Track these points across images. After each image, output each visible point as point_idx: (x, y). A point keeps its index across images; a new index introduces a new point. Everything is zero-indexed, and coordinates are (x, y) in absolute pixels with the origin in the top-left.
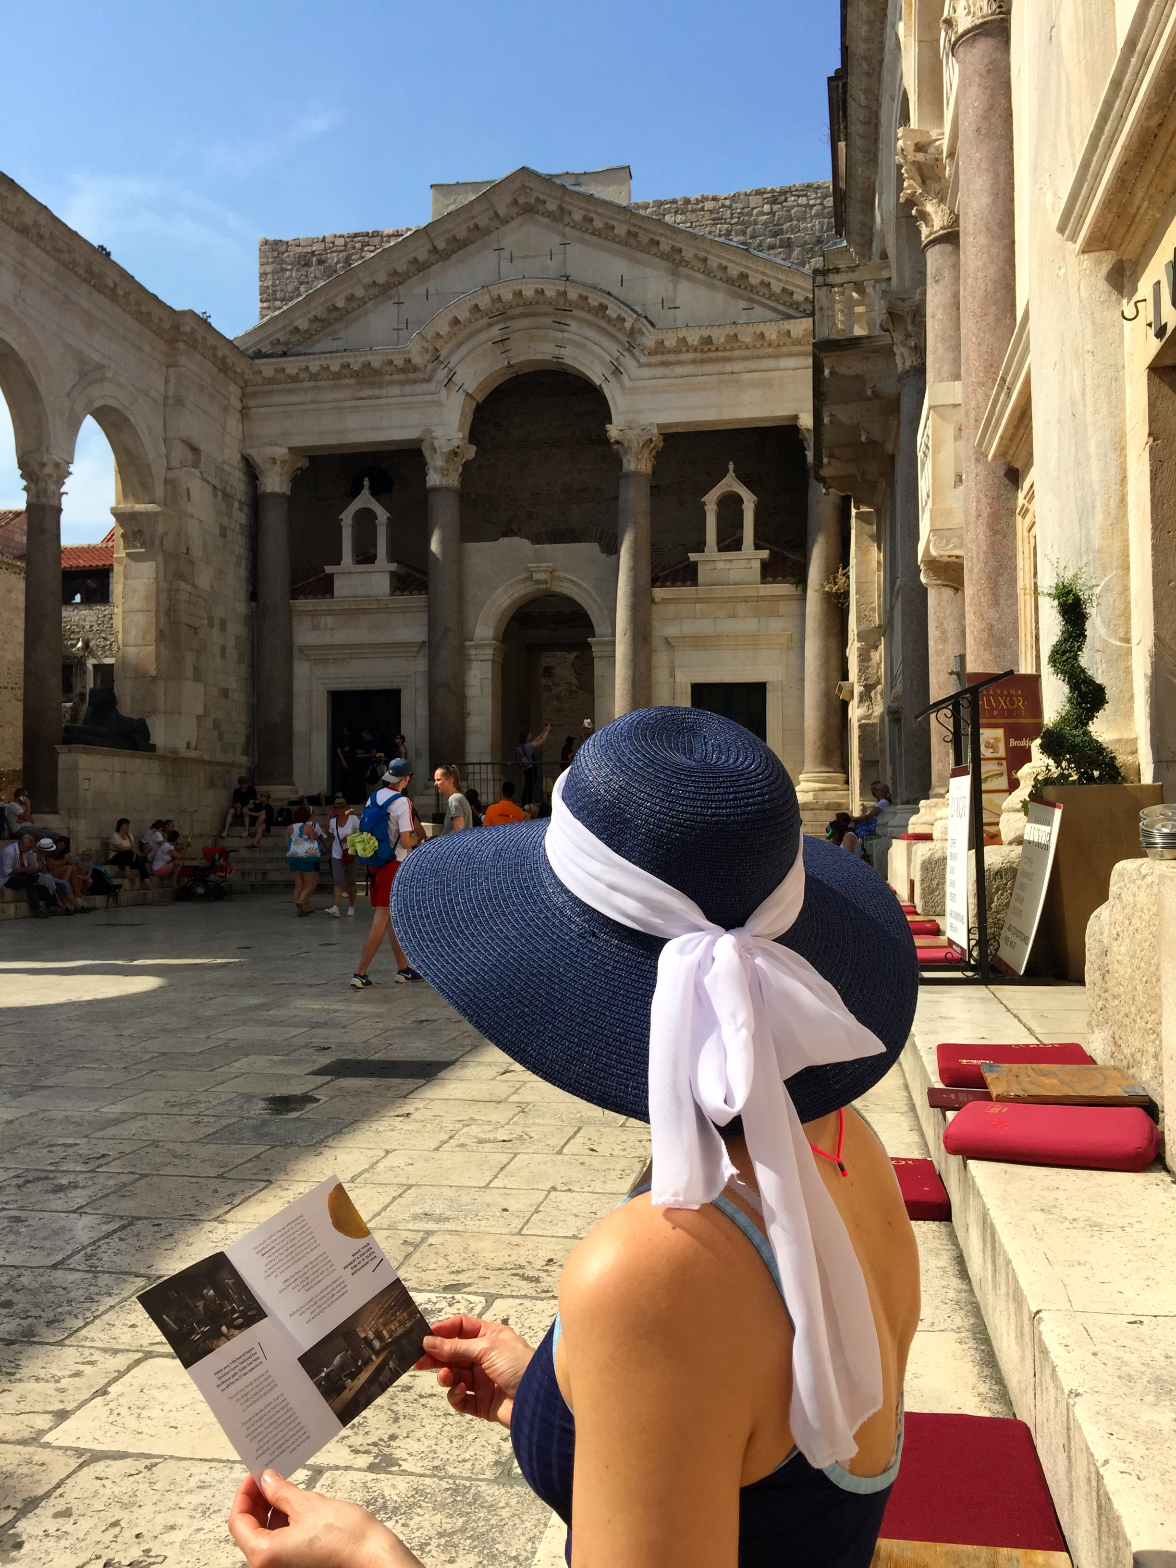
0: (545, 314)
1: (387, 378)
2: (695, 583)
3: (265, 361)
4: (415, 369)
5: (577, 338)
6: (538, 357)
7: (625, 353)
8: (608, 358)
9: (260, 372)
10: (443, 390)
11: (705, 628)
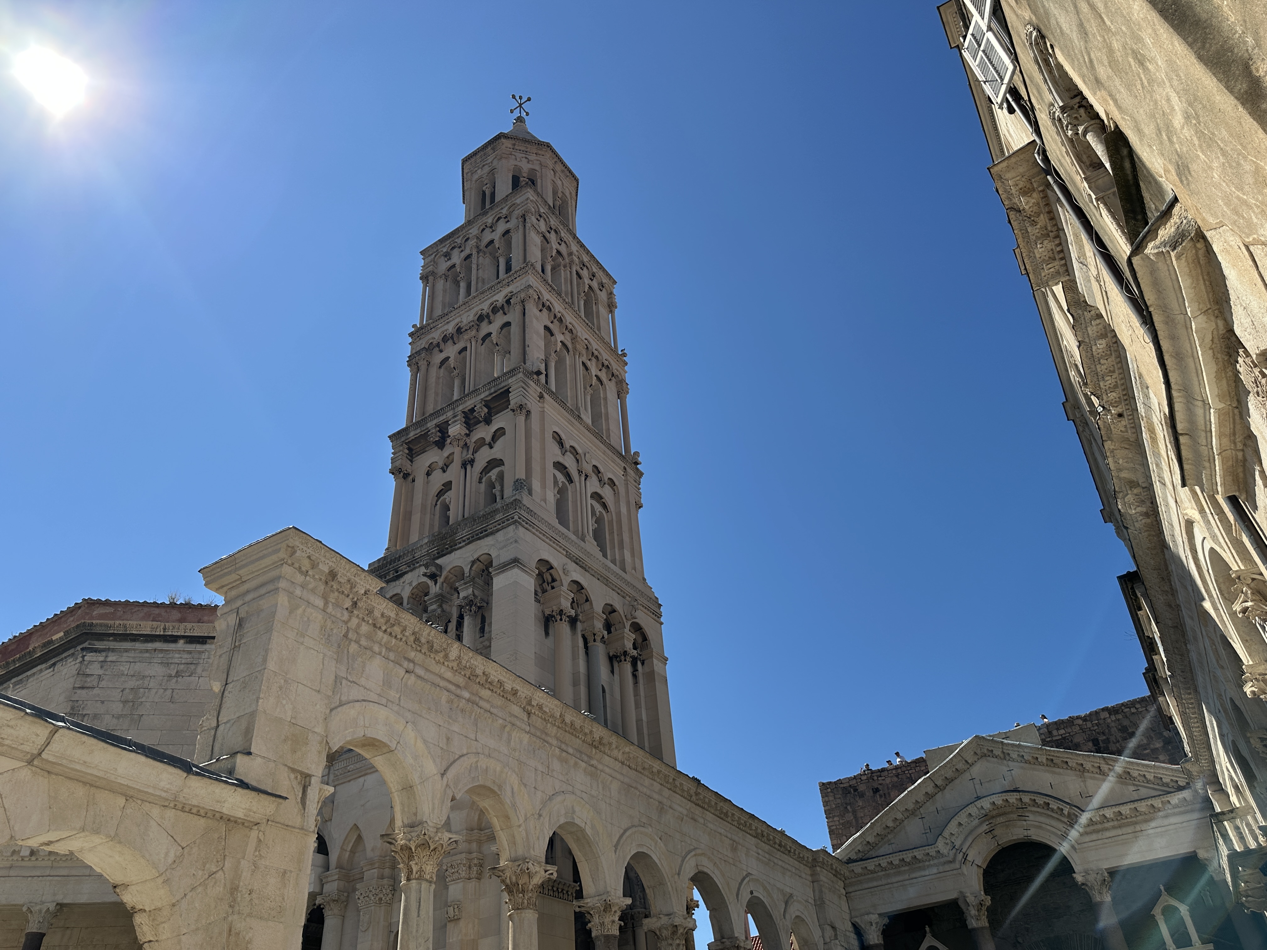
0: (1012, 812)
1: (927, 863)
3: (855, 864)
4: (943, 855)
5: (1035, 823)
6: (1015, 838)
7: (1069, 828)
8: (1060, 833)
9: (853, 870)
10: (964, 867)
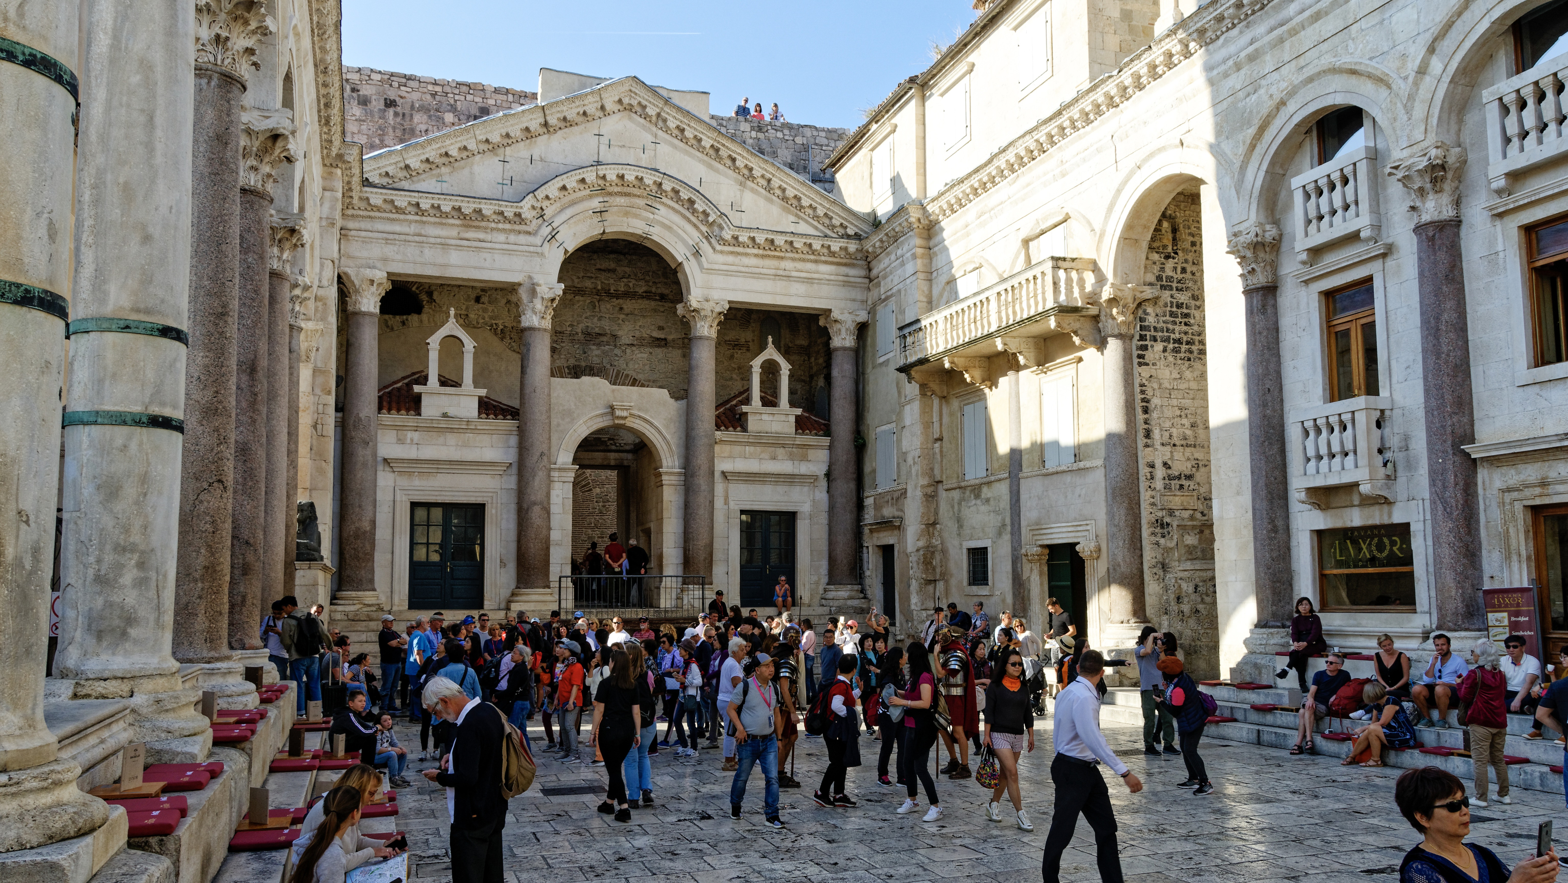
0: (641, 197)
1: (493, 225)
2: (745, 429)
4: (523, 222)
5: (666, 221)
6: (630, 230)
7: (705, 241)
8: (691, 243)
10: (546, 244)
11: (752, 466)
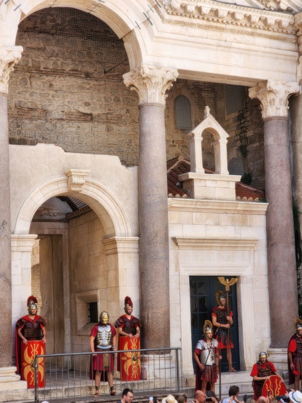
2: (190, 195)
7: (153, 9)
8: (142, 11)
11: (199, 232)
